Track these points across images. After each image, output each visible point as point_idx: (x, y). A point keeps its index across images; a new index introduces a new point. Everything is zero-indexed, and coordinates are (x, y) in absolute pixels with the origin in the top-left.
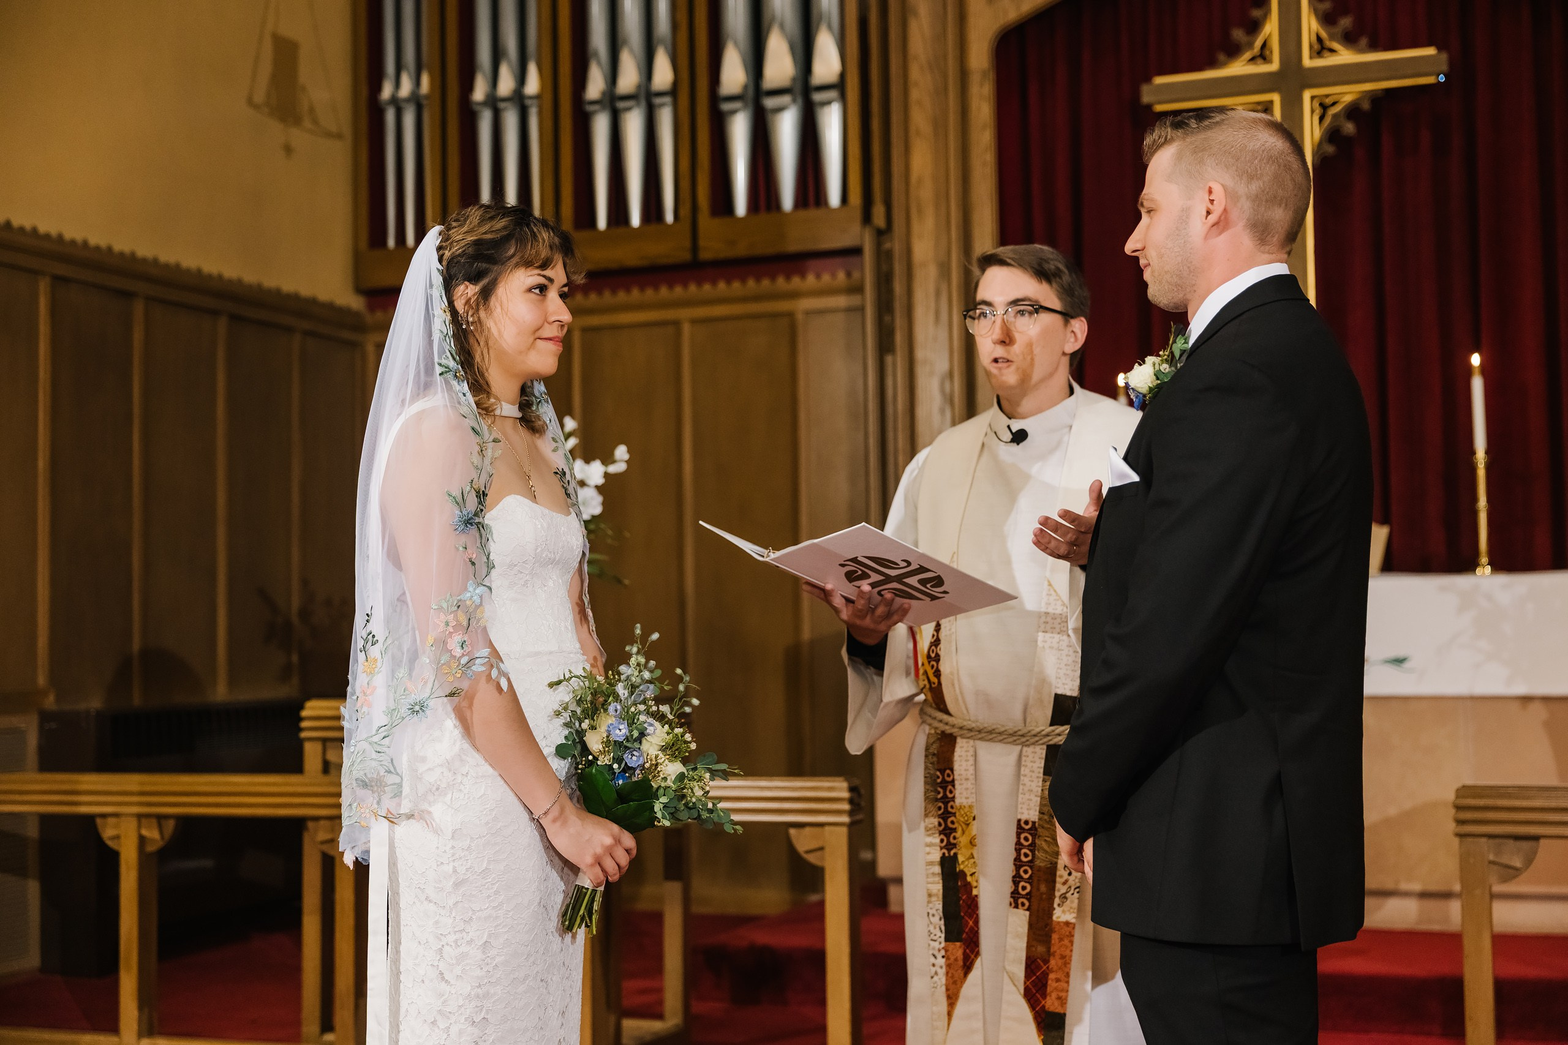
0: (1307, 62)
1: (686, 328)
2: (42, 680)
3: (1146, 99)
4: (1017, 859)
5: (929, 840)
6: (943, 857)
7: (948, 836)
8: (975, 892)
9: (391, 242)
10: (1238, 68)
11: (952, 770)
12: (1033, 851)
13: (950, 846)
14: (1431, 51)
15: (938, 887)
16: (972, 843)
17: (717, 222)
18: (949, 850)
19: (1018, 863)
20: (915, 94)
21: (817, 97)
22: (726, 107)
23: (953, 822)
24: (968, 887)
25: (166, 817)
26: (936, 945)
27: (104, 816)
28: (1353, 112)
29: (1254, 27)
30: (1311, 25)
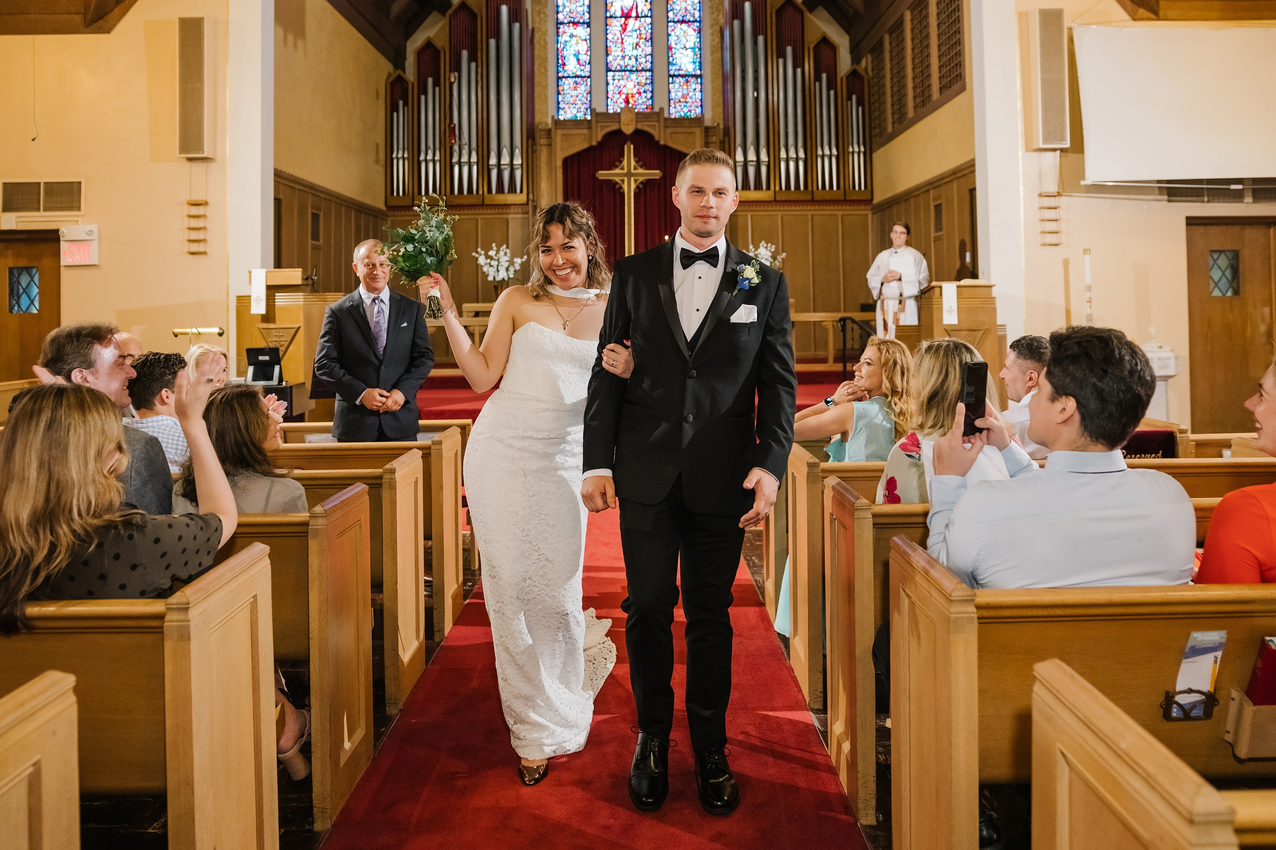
0: (632, 171)
1: (479, 220)
3: (597, 175)
9: (395, 194)
10: (617, 171)
14: (658, 171)
17: (489, 196)
21: (515, 167)
22: (491, 167)
28: (642, 183)
29: (621, 162)
30: (633, 163)
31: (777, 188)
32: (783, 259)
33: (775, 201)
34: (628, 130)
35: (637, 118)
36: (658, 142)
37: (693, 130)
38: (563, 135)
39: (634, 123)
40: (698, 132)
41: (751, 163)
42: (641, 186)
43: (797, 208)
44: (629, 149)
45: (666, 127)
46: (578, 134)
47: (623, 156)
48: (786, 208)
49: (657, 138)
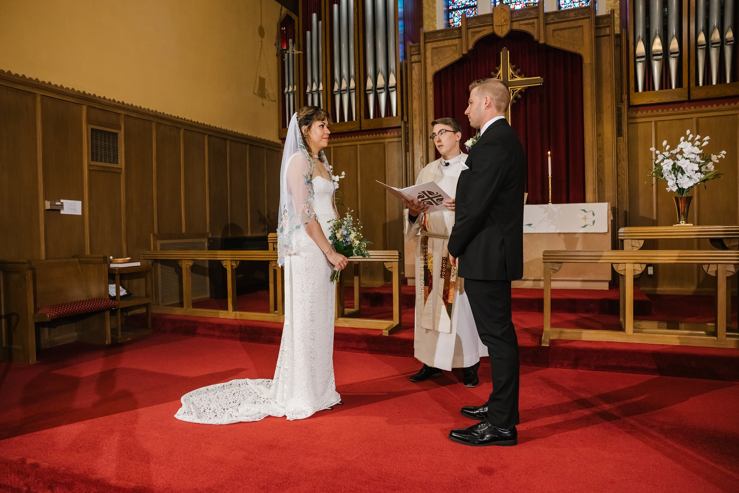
0: (509, 80)
1: (358, 147)
2: (208, 231)
4: (442, 266)
5: (421, 262)
6: (424, 266)
7: (426, 261)
8: (432, 274)
11: (427, 245)
12: (446, 265)
13: (426, 263)
14: (540, 77)
15: (423, 273)
16: (432, 262)
17: (366, 120)
18: (426, 264)
19: (442, 267)
20: (414, 88)
21: (390, 90)
23: (427, 258)
24: (430, 273)
25: (237, 260)
26: (422, 287)
27: (223, 260)
28: (520, 92)
29: (497, 72)
30: (510, 71)
31: (693, 84)
32: (720, 159)
33: (690, 101)
34: (502, 32)
35: (512, 17)
36: (537, 42)
37: (580, 23)
38: (433, 48)
39: (509, 23)
40: (586, 25)
41: (655, 57)
42: (519, 96)
43: (721, 106)
44: (505, 55)
45: (546, 24)
46: (448, 46)
47: (498, 64)
48: (704, 108)
49: (536, 38)
